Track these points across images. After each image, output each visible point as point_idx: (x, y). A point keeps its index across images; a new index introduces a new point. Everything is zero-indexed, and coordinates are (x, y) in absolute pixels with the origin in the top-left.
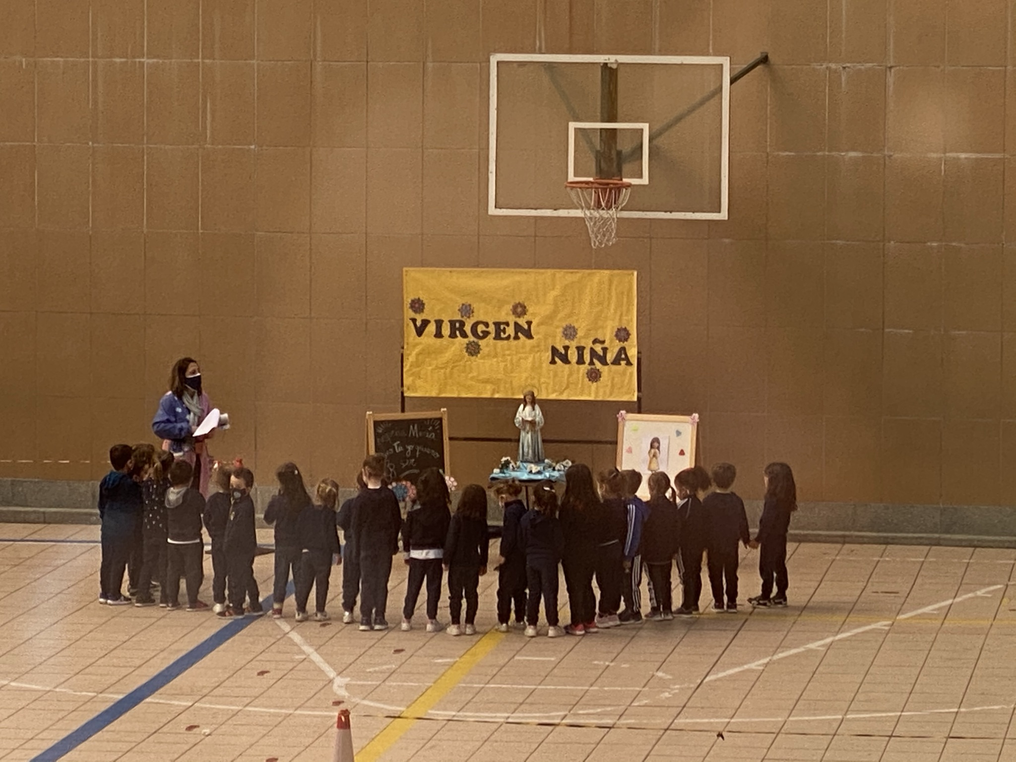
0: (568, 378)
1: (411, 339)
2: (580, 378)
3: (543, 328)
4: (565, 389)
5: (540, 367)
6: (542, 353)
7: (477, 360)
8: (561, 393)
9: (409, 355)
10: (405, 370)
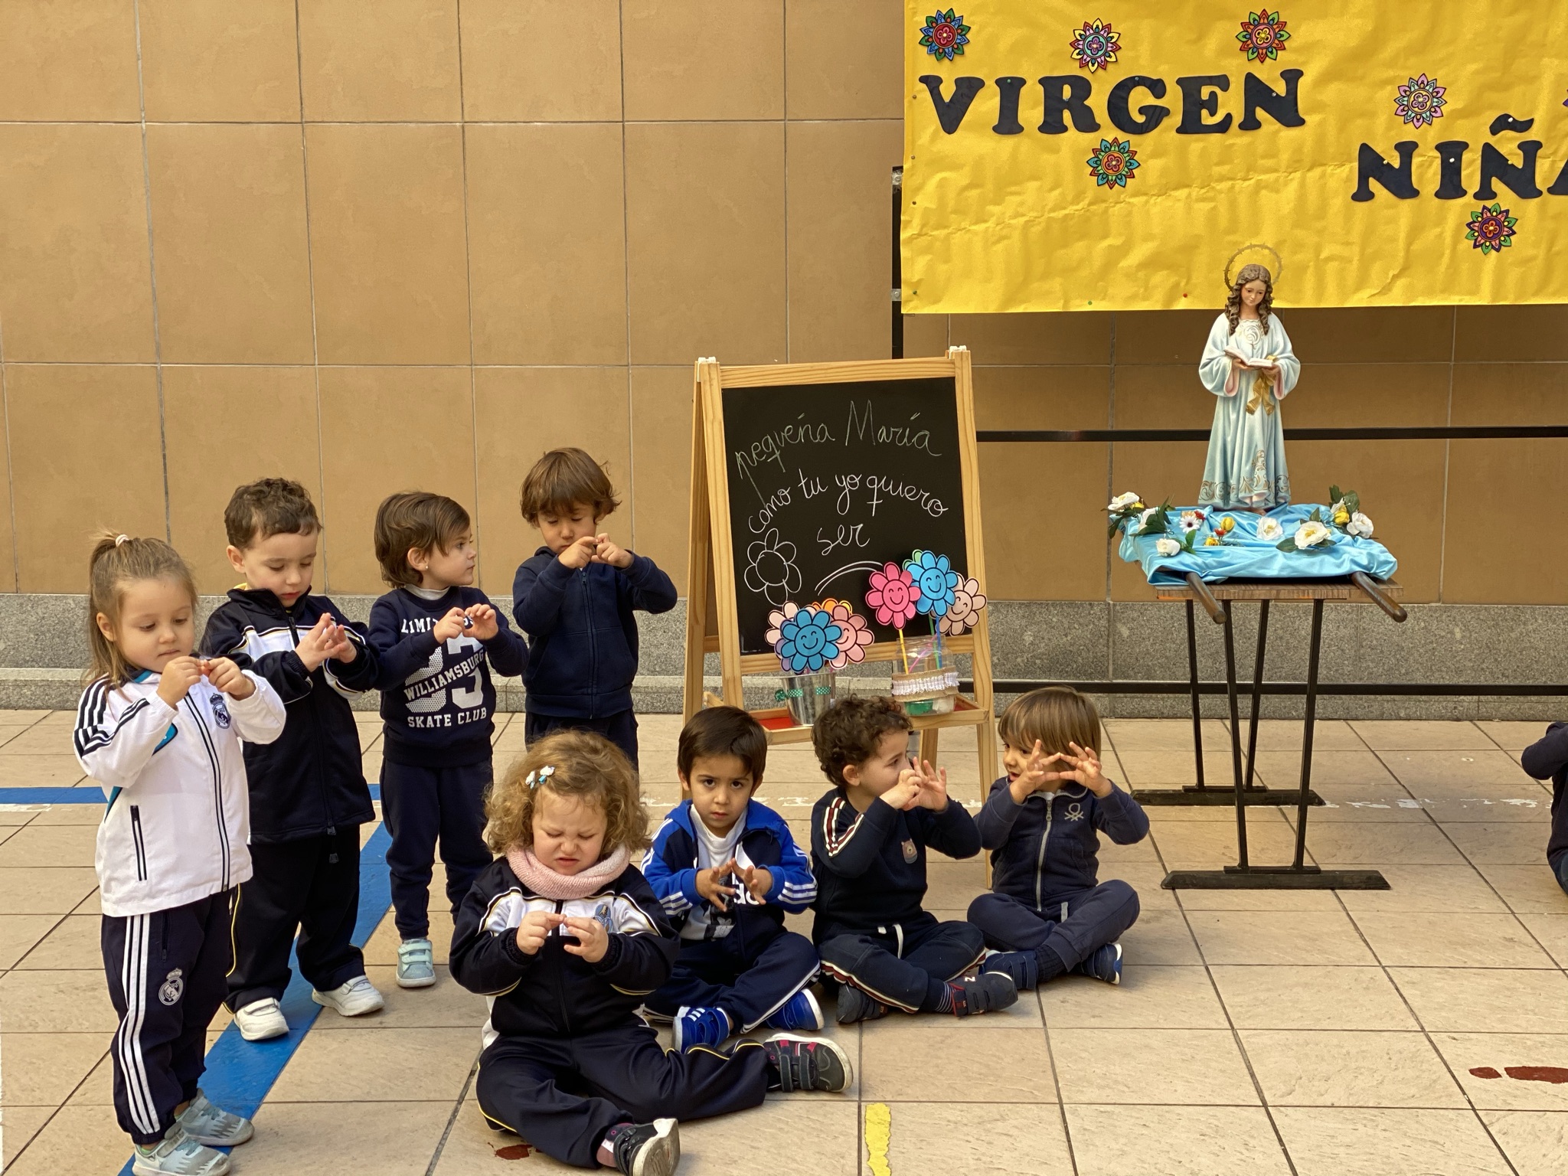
0: (1409, 244)
1: (924, 138)
2: (1448, 240)
3: (1331, 93)
4: (1396, 277)
5: (1322, 212)
6: (1329, 170)
7: (1124, 201)
8: (1386, 290)
9: (919, 189)
10: (904, 235)
